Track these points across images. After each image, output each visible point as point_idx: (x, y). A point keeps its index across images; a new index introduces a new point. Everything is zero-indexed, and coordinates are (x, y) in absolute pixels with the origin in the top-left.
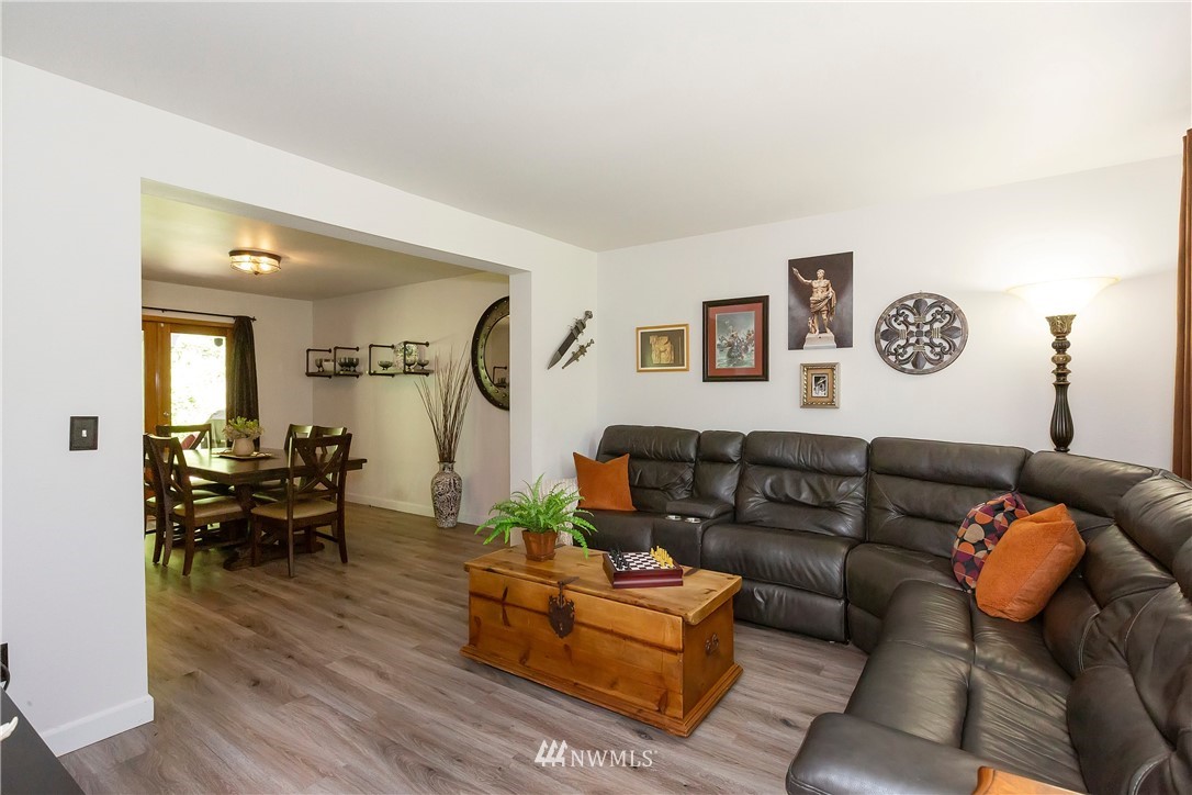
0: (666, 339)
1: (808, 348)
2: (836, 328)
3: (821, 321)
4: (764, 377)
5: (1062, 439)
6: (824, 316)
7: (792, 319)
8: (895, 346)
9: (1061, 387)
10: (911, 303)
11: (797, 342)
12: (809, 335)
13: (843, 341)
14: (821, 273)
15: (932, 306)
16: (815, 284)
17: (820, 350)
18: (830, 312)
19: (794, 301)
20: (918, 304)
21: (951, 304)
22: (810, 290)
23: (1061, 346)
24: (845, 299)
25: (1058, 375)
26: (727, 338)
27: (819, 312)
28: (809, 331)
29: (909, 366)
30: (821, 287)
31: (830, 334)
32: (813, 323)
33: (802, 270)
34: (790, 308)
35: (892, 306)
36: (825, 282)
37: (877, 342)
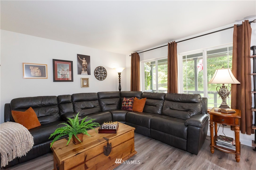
0: (38, 68)
1: (82, 75)
2: (88, 71)
3: (84, 69)
4: (72, 81)
5: (120, 90)
6: (85, 68)
7: (78, 68)
8: (98, 75)
9: (120, 82)
10: (100, 68)
11: (80, 73)
12: (82, 72)
13: (89, 74)
14: (84, 59)
15: (103, 69)
16: (83, 61)
17: (84, 75)
18: (86, 67)
19: (79, 64)
20: (101, 68)
21: (105, 69)
22: (82, 62)
23: (120, 77)
24: (89, 65)
25: (119, 81)
26: (61, 70)
27: (84, 67)
28: (82, 71)
29: (100, 79)
30: (84, 61)
31: (86, 72)
32: (83, 69)
33: (80, 57)
34: (78, 65)
35: (97, 68)
36: (85, 61)
37: (95, 74)
